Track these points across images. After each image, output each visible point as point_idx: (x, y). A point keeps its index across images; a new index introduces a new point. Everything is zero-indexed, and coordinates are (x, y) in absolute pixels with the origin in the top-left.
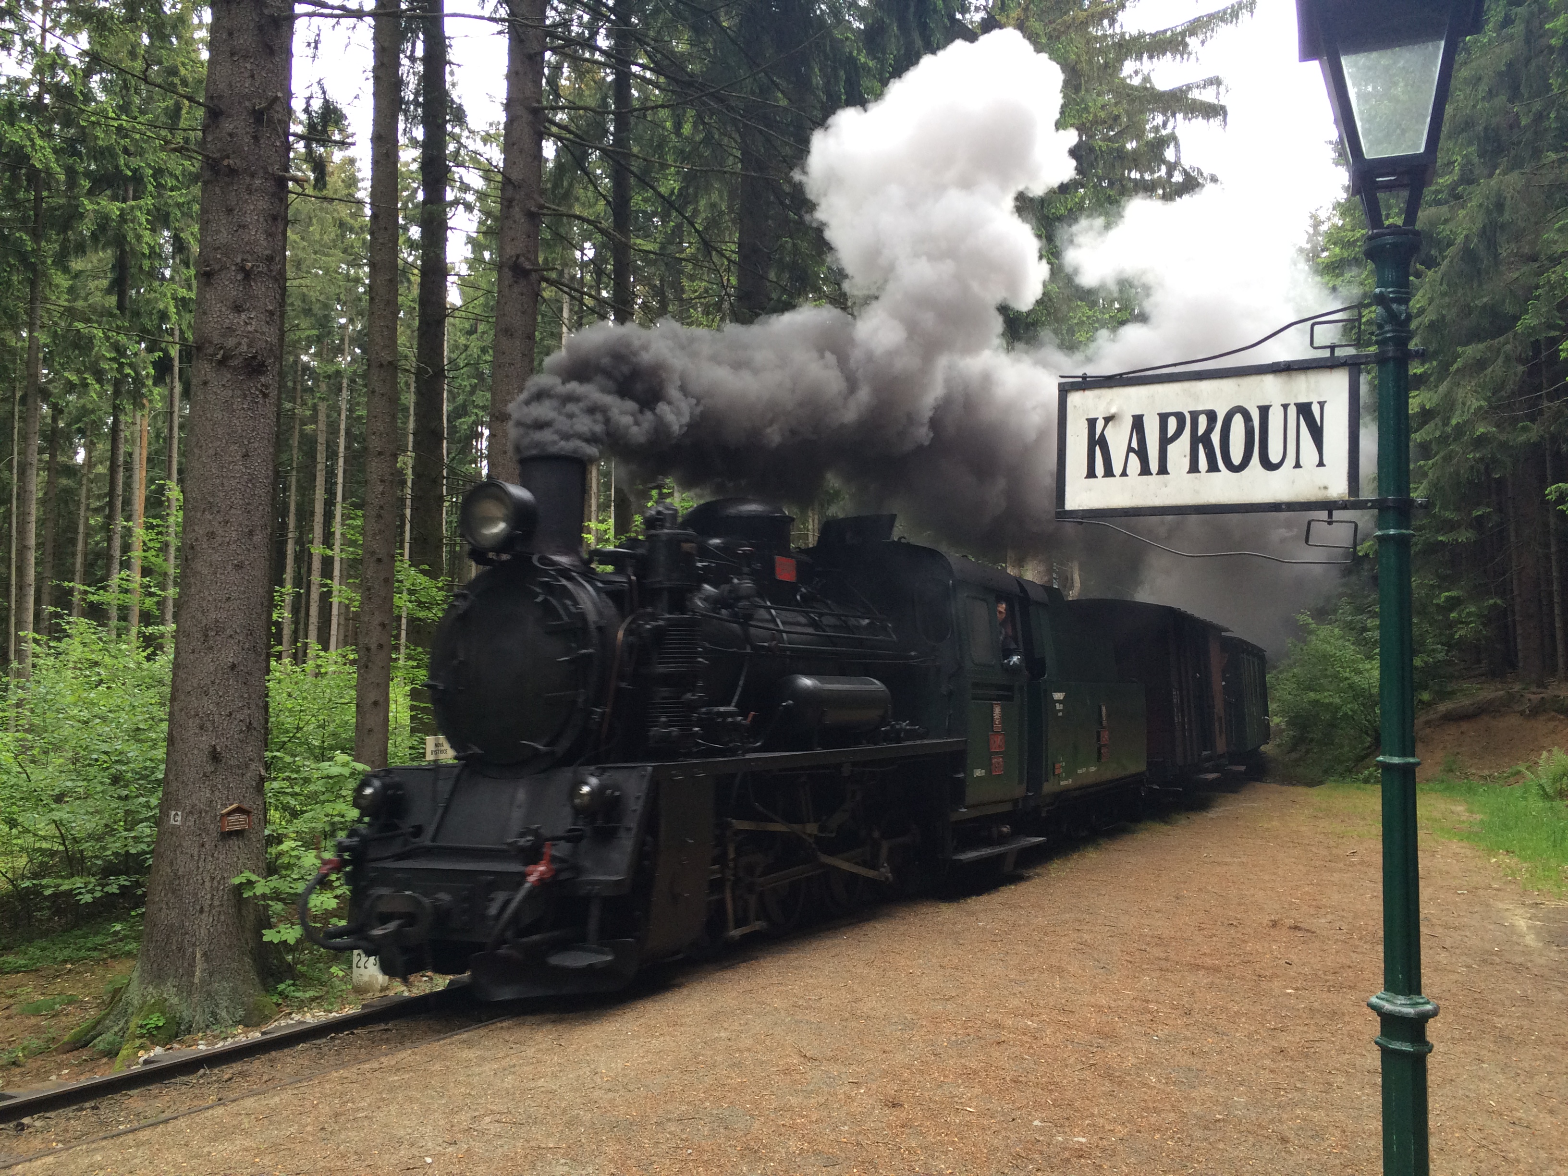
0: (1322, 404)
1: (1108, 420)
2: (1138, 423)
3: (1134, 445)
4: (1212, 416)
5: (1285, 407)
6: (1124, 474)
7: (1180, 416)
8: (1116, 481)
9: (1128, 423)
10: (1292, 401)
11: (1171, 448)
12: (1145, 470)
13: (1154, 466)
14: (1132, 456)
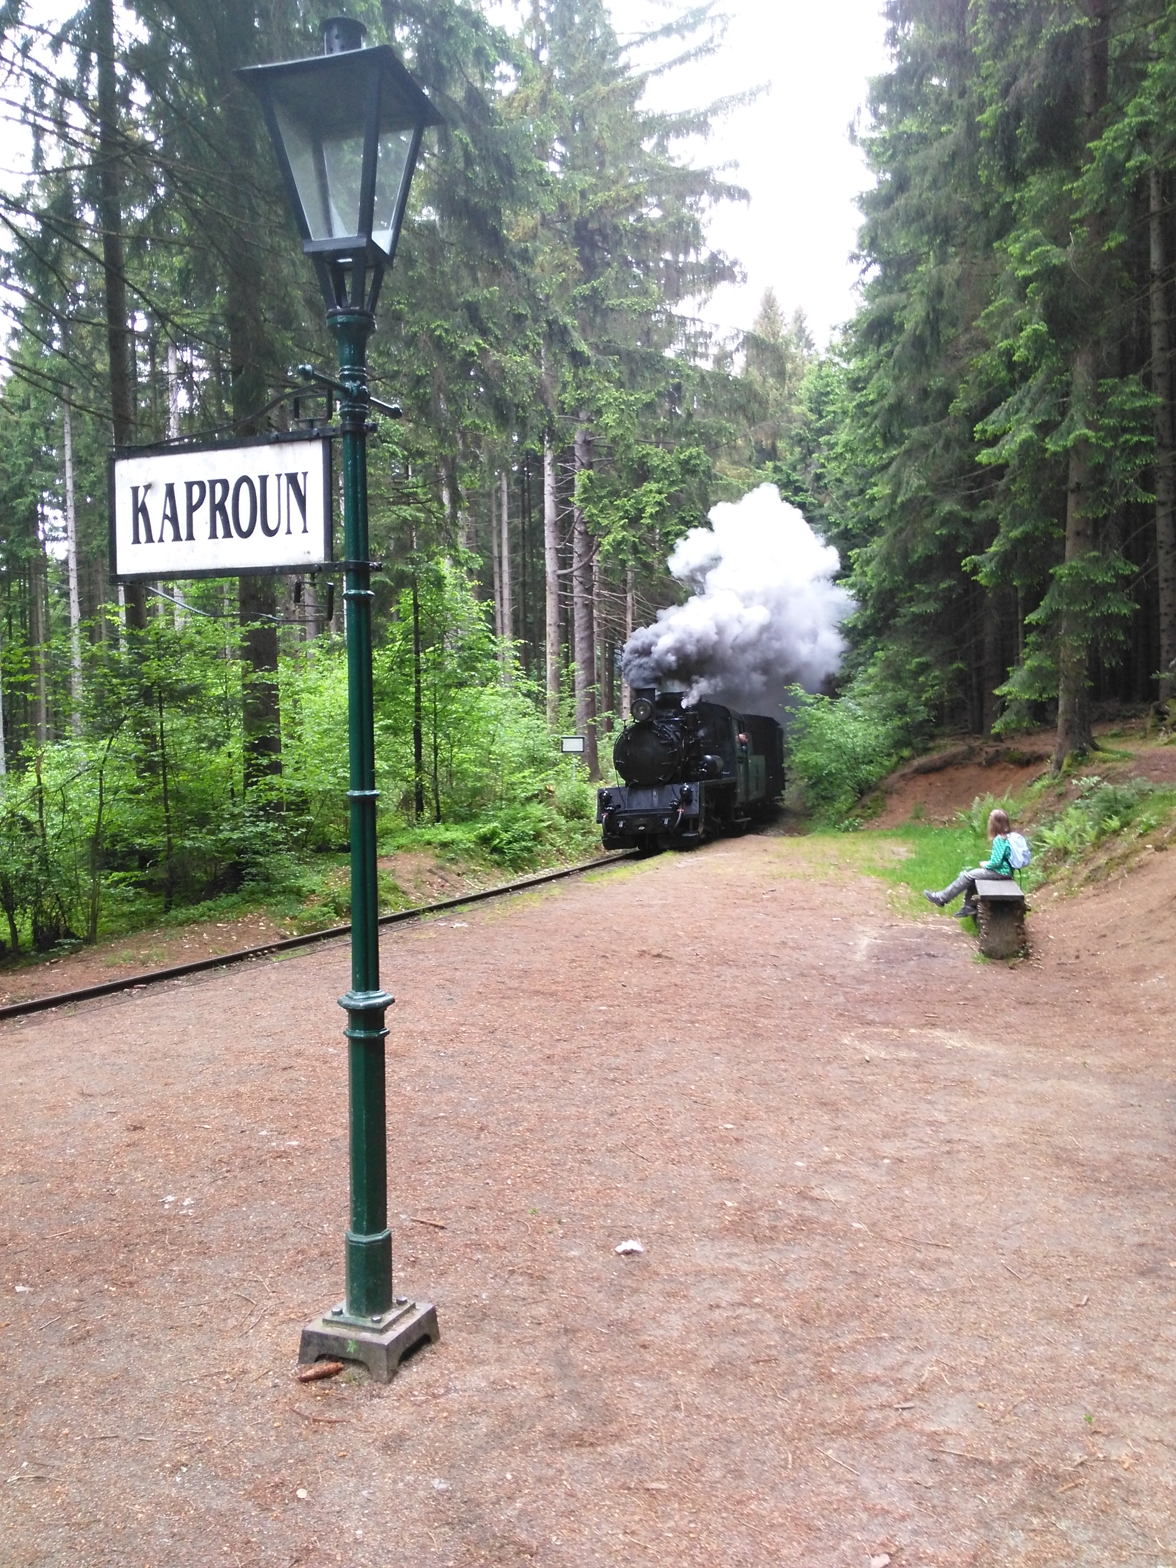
0: (305, 474)
1: (148, 487)
2: (170, 490)
3: (168, 513)
4: (225, 483)
5: (279, 476)
6: (161, 540)
7: (201, 484)
8: (156, 545)
9: (163, 490)
10: (283, 472)
11: (195, 514)
12: (177, 537)
13: (183, 533)
14: (167, 522)
